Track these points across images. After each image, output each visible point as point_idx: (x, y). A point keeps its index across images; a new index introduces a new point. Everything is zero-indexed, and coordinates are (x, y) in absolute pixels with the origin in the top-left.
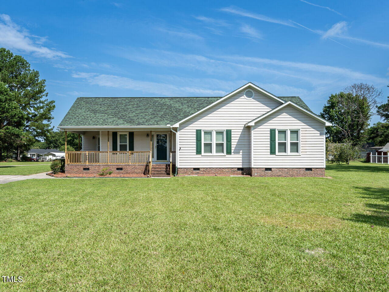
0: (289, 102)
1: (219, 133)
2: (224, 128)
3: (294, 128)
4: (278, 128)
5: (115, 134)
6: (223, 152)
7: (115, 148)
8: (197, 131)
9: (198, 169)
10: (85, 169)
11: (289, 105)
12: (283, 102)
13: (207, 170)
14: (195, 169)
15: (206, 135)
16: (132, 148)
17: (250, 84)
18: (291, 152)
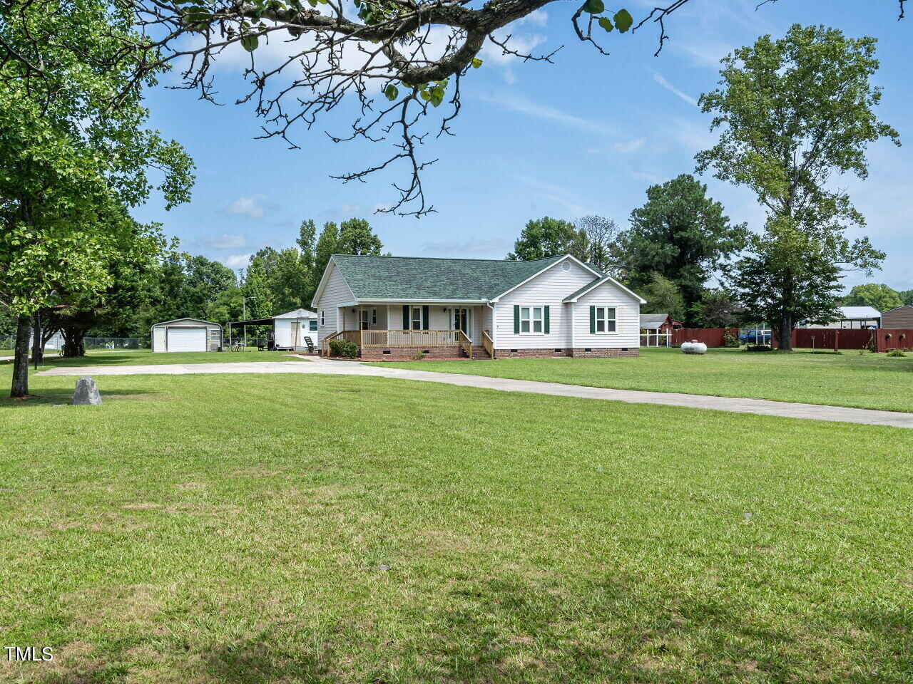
0: (609, 278)
1: (537, 309)
2: (542, 305)
3: (612, 306)
4: (598, 305)
5: (406, 308)
6: (541, 331)
7: (406, 326)
8: (515, 306)
9: (516, 351)
10: (385, 352)
11: (609, 281)
12: (600, 276)
13: (525, 353)
14: (512, 351)
15: (524, 311)
16: (426, 327)
17: (569, 255)
18: (609, 330)
